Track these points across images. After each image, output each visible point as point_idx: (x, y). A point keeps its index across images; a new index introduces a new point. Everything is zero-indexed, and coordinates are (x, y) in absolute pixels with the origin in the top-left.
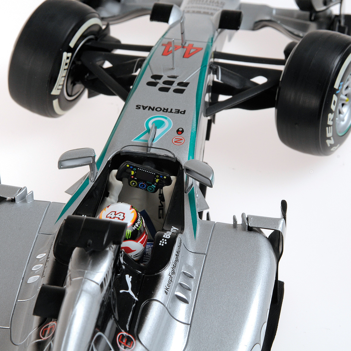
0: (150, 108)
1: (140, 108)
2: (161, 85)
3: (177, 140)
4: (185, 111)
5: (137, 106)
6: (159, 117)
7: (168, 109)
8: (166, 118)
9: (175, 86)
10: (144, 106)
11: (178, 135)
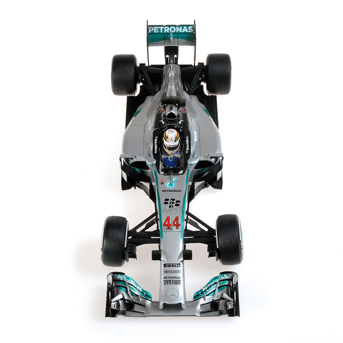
0: (176, 191)
2: (175, 201)
3: (162, 180)
4: (163, 191)
6: (171, 188)
7: (169, 191)
8: (169, 188)
9: (169, 202)
10: (178, 192)
11: (163, 182)
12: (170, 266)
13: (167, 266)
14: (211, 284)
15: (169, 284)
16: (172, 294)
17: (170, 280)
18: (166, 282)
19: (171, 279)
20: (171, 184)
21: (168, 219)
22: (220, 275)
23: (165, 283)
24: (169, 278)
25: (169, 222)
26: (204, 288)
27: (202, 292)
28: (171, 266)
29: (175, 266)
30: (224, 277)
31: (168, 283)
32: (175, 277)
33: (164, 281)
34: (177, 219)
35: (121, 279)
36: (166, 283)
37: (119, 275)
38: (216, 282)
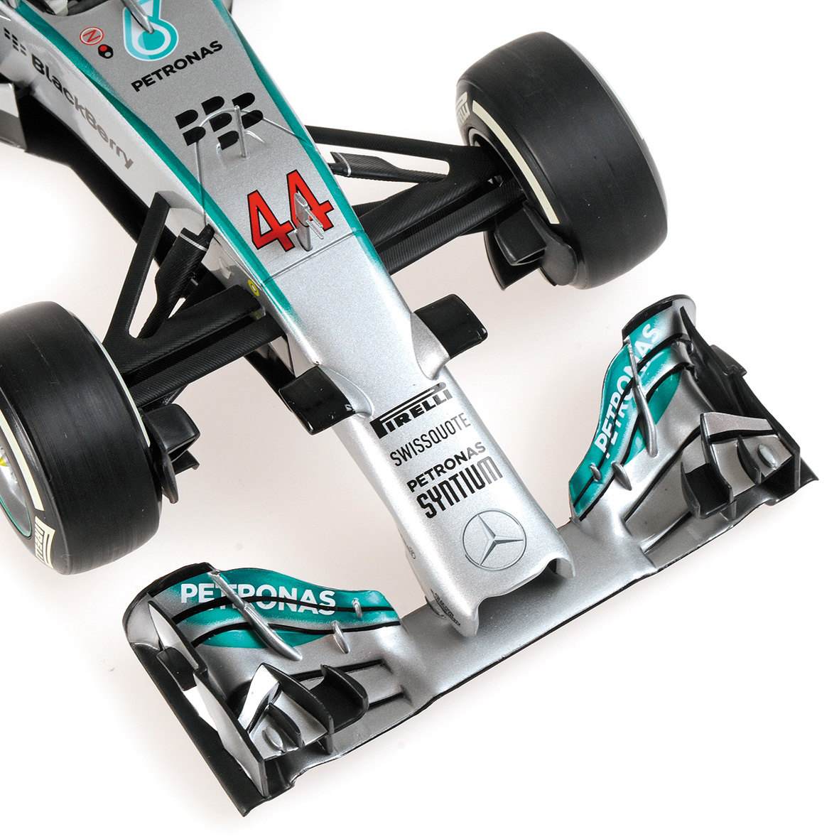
0: (197, 58)
1: (212, 45)
2: (228, 107)
3: (93, 37)
4: (137, 89)
5: (220, 47)
6: (167, 51)
7: (167, 74)
8: (151, 57)
9: (203, 121)
10: (209, 54)
11: (102, 43)
12: (406, 419)
13: (392, 428)
14: (612, 401)
15: (452, 504)
16: (491, 540)
17: (445, 482)
18: (429, 500)
19: (445, 477)
20: (152, 39)
21: (257, 204)
22: (628, 338)
23: (428, 509)
24: (434, 473)
25: (271, 218)
26: (602, 436)
27: (599, 459)
28: (411, 416)
29: (428, 407)
30: (648, 341)
31: (444, 500)
32: (457, 457)
33: (419, 499)
34: (296, 183)
35: (202, 600)
36: (436, 505)
37: (184, 587)
38: (628, 380)
